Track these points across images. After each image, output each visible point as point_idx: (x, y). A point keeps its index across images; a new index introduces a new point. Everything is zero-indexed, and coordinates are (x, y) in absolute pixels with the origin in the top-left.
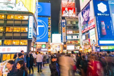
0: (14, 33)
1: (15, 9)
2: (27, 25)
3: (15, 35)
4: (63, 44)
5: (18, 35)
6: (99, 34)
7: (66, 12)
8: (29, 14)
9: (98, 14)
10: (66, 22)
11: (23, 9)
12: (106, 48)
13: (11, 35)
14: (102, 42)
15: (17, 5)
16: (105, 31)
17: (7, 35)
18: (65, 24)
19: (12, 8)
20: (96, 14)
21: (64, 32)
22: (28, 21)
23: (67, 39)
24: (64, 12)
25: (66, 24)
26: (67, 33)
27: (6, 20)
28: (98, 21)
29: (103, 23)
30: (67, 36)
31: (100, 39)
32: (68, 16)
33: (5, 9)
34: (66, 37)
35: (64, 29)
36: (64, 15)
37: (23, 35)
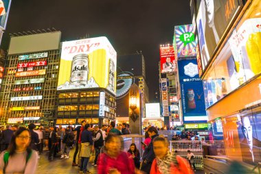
0: (86, 111)
1: (87, 87)
2: (97, 103)
3: (87, 113)
5: (90, 113)
6: (185, 108)
7: (168, 65)
8: (99, 89)
9: (185, 80)
10: (168, 83)
11: (95, 86)
12: (195, 126)
13: (84, 113)
14: (187, 119)
15: (89, 82)
16: (194, 102)
17: (80, 113)
18: (166, 86)
19: (84, 85)
20: (181, 81)
21: (165, 98)
22: (99, 97)
23: (170, 111)
24: (164, 65)
25: (168, 85)
26: (171, 100)
27: (79, 98)
28: (183, 90)
29: (191, 92)
30: (171, 106)
31: (184, 115)
32: (171, 70)
33: (78, 88)
34: (169, 107)
35: (165, 93)
36: (163, 71)
37: (94, 113)
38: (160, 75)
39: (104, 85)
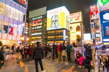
0: (58, 38)
1: (58, 28)
2: (63, 34)
3: (59, 39)
4: (92, 40)
5: (60, 39)
6: (103, 35)
7: (95, 16)
8: (63, 29)
9: (103, 22)
10: (94, 24)
14: (104, 40)
17: (56, 39)
18: (93, 25)
19: (57, 28)
20: (101, 23)
21: (93, 31)
22: (63, 32)
23: (95, 37)
24: (92, 16)
26: (96, 32)
27: (55, 33)
28: (103, 27)
29: (107, 27)
30: (96, 35)
33: (54, 29)
35: (93, 29)
37: (61, 39)
38: (90, 21)
39: (65, 27)
